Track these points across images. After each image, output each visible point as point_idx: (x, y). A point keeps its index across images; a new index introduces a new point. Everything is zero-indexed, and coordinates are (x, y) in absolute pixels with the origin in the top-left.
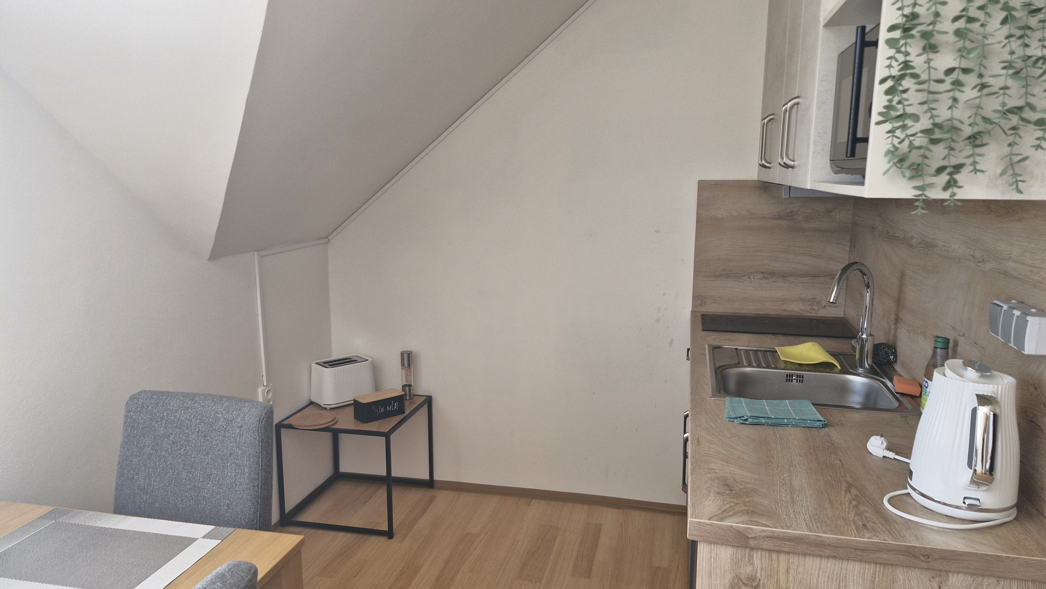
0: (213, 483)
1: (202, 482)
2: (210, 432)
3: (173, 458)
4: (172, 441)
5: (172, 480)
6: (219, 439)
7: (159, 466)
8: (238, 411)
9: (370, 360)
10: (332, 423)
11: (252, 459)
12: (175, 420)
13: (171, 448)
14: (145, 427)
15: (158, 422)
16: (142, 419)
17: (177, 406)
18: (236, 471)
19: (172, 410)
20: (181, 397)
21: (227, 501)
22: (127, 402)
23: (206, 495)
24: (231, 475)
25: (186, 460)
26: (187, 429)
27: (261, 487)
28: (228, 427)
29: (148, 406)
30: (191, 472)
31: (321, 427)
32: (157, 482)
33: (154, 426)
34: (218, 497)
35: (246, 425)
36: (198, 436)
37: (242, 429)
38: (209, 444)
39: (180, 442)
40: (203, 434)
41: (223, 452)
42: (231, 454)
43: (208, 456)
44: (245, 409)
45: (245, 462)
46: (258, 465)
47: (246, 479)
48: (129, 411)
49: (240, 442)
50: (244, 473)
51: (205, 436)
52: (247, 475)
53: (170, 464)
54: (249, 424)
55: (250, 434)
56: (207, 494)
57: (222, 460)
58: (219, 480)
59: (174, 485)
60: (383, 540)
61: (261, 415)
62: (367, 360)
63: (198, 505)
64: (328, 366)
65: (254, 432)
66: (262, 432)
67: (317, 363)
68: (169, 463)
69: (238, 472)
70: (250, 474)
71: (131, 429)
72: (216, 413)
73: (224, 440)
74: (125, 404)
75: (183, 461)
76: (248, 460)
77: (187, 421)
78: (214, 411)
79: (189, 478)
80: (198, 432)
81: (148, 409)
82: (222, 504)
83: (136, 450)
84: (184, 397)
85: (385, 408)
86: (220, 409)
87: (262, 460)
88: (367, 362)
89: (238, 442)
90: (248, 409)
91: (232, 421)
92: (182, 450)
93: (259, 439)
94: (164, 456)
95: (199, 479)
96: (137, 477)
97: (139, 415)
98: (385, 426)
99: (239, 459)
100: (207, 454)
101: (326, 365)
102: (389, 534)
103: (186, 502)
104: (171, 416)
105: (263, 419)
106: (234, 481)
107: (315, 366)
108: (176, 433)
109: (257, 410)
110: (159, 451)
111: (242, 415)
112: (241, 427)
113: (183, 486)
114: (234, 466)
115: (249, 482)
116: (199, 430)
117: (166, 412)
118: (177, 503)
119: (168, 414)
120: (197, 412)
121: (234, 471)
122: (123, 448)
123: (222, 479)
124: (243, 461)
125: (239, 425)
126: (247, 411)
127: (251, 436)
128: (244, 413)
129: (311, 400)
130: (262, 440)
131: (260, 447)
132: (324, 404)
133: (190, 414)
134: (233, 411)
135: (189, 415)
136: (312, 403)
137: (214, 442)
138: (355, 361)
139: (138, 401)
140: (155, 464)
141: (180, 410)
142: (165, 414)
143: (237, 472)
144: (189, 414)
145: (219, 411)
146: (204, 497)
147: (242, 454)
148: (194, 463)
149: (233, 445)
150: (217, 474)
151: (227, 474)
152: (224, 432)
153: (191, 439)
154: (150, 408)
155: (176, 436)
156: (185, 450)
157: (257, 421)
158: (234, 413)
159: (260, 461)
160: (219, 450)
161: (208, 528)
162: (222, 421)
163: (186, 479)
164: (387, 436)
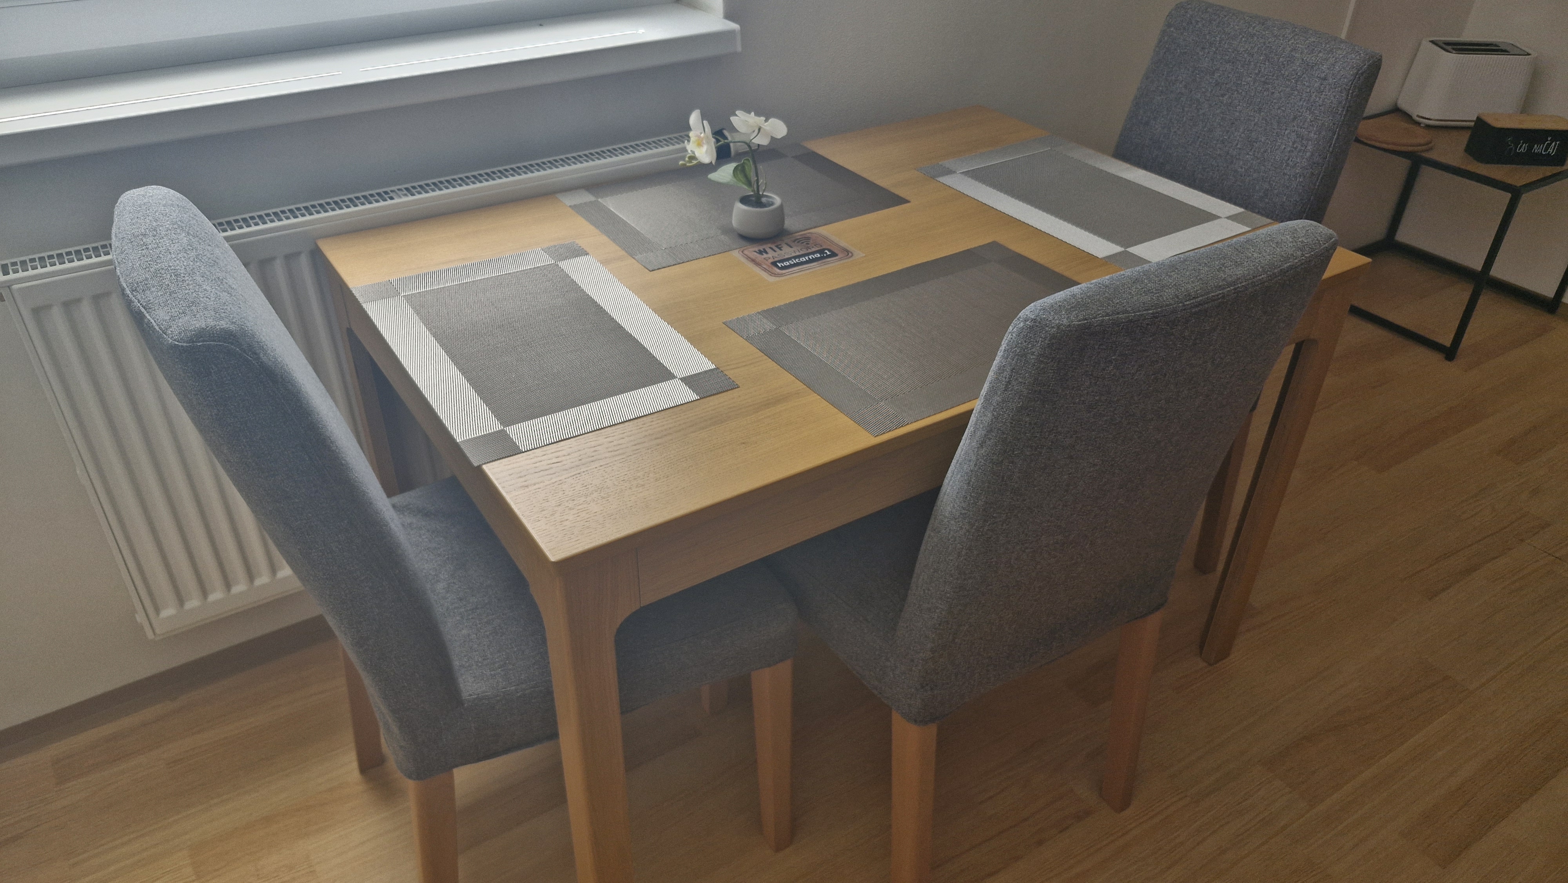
0: (1254, 155)
1: (1240, 149)
2: (1275, 77)
3: (1210, 106)
4: (1216, 81)
5: (1199, 137)
6: (1285, 90)
7: (1187, 114)
8: (1328, 53)
9: (1534, 54)
10: (1424, 148)
11: (1324, 133)
12: (1230, 50)
13: (1212, 90)
14: (1185, 53)
15: (1205, 48)
16: (1184, 40)
17: (1238, 29)
18: (1293, 144)
19: (1229, 34)
20: (1247, 16)
21: (1266, 186)
22: (1170, 13)
23: (1240, 170)
24: (1285, 148)
25: (1228, 113)
26: (1243, 66)
27: (1322, 178)
28: (1305, 75)
29: (1197, 22)
30: (1228, 132)
31: (1403, 149)
32: (1178, 136)
33: (1198, 53)
34: (1255, 175)
35: (1333, 77)
36: (1255, 81)
37: (1325, 83)
38: (1268, 96)
39: (1226, 84)
40: (1263, 79)
41: (1284, 111)
42: (1295, 118)
43: (1260, 113)
44: (1339, 52)
45: (1313, 135)
46: (1329, 144)
47: (1304, 160)
48: (1169, 25)
49: (1315, 102)
50: (1304, 151)
51: (1265, 83)
52: (1308, 154)
53: (1204, 114)
54: (1339, 77)
55: (1334, 94)
56: (1242, 168)
57: (1279, 122)
58: (1265, 152)
59: (1200, 145)
60: (1435, 358)
61: (1361, 68)
62: (1529, 54)
63: (1223, 182)
64: (1451, 50)
65: (1341, 92)
66: (1354, 94)
67: (1432, 42)
68: (1201, 112)
69: (1296, 148)
70: (1312, 155)
71: (1165, 53)
72: (1294, 50)
73: (1292, 94)
74: (1167, 14)
75: (1223, 113)
76: (1317, 133)
77: (1246, 55)
78: (1289, 47)
79: (1222, 140)
80: (1257, 74)
81: (1197, 26)
82: (1257, 187)
83: (1163, 84)
84: (1251, 17)
85: (1530, 148)
86: (1300, 46)
87: (1337, 139)
88: (1527, 57)
89: (1312, 99)
90: (1345, 52)
91: (1312, 67)
92: (1226, 97)
93: (1345, 104)
94: (1198, 100)
95: (1237, 144)
96: (1154, 122)
97: (1182, 34)
98: (1519, 176)
99: (1304, 128)
100: (1260, 110)
101: (1449, 48)
102: (1450, 353)
103: (1208, 172)
104: (1226, 43)
105: (1362, 74)
106: (1286, 158)
107: (1426, 45)
108: (1224, 69)
109: (1358, 57)
110: (1193, 92)
111: (1332, 60)
112: (1325, 79)
113: (1211, 150)
114: (1293, 136)
115: (1306, 166)
116: (1259, 72)
117: (1219, 36)
118: (1195, 171)
119: (1221, 40)
120: (1264, 43)
121: (1291, 144)
122: (1147, 79)
123: (1269, 151)
124: (1309, 132)
125: (1323, 75)
126: (1341, 56)
127: (1335, 96)
128: (1336, 59)
129: (1396, 104)
130: (1350, 107)
131: (1342, 118)
132: (1418, 116)
133: (1253, 45)
134: (1320, 52)
135: (1252, 47)
136: (1396, 110)
137: (1276, 95)
138: (1504, 52)
139: (1187, 12)
140: (1183, 110)
141: (1241, 36)
142: (1218, 39)
143: (1295, 146)
144: (1251, 45)
145: (1299, 47)
146: (1236, 171)
147: (1311, 121)
148: (1236, 120)
149: (1303, 105)
150: (1264, 143)
151: (1280, 146)
152: (1297, 81)
153: (1243, 83)
154: (1200, 25)
155: (1224, 74)
156: (1230, 97)
157: (1352, 75)
158: (1321, 55)
159: (1334, 139)
160: (1279, 108)
161: (1237, 210)
162: (1298, 64)
163: (1218, 140)
164: (1516, 193)
